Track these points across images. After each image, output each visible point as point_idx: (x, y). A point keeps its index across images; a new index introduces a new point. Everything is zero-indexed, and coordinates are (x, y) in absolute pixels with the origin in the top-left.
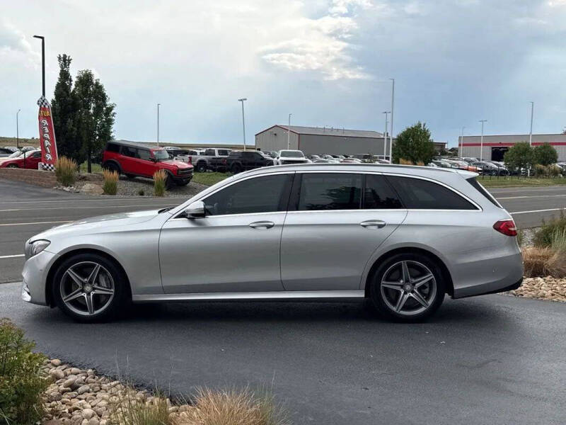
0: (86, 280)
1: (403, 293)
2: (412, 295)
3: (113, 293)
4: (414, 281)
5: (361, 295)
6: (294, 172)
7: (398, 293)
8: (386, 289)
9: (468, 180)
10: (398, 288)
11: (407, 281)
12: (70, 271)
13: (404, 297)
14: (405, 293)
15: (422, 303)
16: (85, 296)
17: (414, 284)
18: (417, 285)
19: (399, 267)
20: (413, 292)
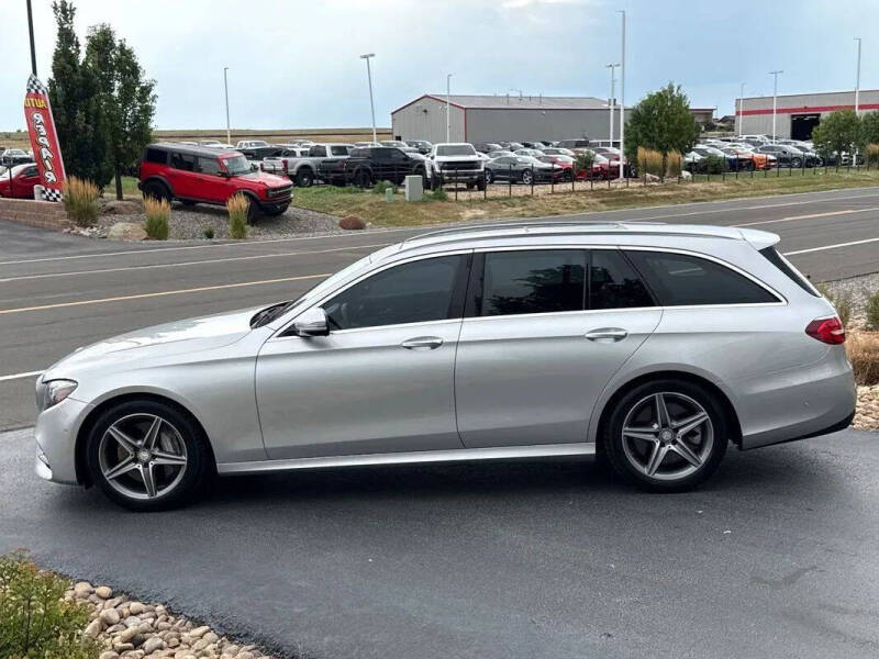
0: (139, 443)
1: (658, 445)
2: (673, 448)
3: (185, 463)
4: (675, 424)
5: (589, 450)
6: (471, 251)
7: (651, 445)
8: (630, 440)
9: (760, 251)
10: (650, 437)
11: (665, 425)
12: (113, 430)
13: (661, 452)
14: (662, 445)
15: (689, 459)
16: (141, 468)
17: (676, 430)
18: (681, 431)
19: (652, 403)
20: (674, 442)
